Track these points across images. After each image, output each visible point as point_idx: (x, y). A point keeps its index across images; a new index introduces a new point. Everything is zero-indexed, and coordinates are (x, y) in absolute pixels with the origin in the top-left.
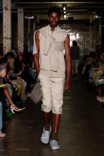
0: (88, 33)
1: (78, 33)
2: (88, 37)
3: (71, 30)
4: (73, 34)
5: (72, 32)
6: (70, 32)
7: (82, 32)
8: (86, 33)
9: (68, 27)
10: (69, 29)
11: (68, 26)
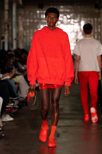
0: (99, 20)
1: (84, 20)
2: (99, 26)
3: (72, 15)
4: (76, 21)
5: (74, 19)
6: (70, 19)
7: (89, 19)
8: (96, 19)
9: (68, 11)
10: (69, 13)
11: (67, 9)
